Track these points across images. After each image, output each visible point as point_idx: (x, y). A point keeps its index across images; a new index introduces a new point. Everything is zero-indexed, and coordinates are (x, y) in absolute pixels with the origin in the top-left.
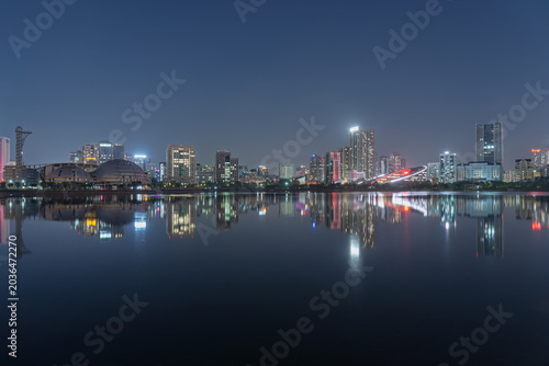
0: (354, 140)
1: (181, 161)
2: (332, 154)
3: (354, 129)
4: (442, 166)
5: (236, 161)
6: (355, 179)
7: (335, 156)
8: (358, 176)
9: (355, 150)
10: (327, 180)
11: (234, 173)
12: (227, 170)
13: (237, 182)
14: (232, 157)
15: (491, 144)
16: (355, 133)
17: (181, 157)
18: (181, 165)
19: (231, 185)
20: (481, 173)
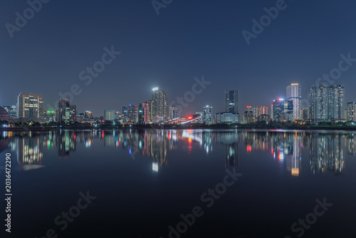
0: (155, 96)
1: (31, 106)
2: (144, 104)
3: (155, 89)
4: (205, 114)
5: (74, 107)
6: (158, 121)
7: (146, 106)
8: (160, 119)
9: (155, 102)
10: (140, 121)
11: (73, 116)
12: (67, 114)
13: (76, 122)
14: (70, 104)
15: (233, 102)
16: (156, 91)
17: (32, 102)
18: (31, 109)
19: (71, 124)
20: (229, 119)
